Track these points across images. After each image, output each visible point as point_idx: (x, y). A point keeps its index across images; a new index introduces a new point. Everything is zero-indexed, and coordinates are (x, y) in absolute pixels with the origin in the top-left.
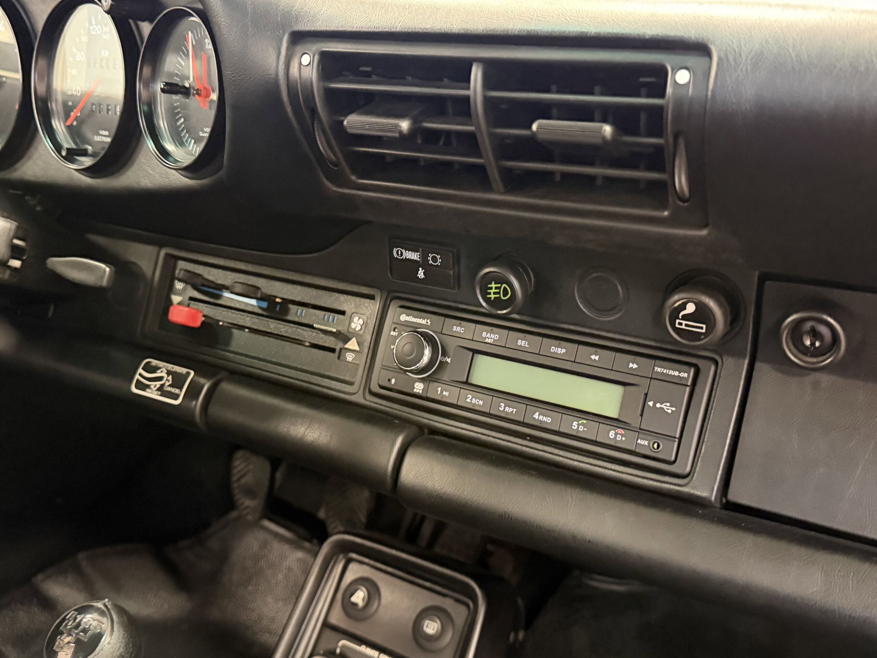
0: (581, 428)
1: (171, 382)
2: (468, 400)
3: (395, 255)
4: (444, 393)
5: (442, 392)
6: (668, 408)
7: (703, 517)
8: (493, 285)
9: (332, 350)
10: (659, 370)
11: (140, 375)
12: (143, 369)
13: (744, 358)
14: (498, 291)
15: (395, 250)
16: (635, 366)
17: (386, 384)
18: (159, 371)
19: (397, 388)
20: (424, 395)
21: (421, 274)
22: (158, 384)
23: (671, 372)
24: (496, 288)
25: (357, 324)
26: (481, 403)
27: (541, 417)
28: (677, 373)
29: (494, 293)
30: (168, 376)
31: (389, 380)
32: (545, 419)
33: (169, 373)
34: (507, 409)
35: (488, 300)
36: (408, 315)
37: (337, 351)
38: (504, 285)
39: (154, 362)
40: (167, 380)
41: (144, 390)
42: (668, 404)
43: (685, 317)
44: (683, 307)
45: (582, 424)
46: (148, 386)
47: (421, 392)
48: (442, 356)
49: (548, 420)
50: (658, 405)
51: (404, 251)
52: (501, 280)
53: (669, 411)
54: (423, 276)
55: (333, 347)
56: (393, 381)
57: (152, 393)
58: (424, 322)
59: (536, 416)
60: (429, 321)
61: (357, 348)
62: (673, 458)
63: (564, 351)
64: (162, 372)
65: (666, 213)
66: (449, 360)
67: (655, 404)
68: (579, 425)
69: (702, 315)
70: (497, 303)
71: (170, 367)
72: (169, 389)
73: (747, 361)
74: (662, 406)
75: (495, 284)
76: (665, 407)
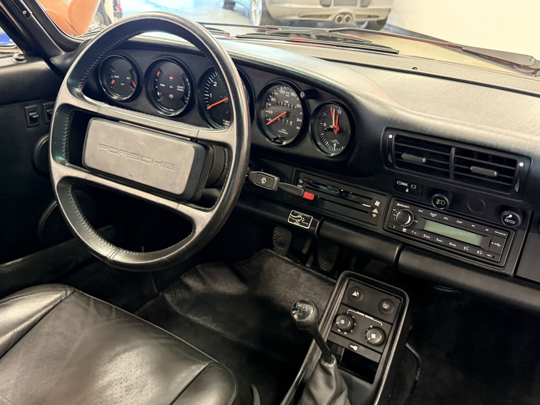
0: (467, 249)
1: (304, 220)
2: (424, 236)
3: (397, 183)
4: (415, 233)
5: (414, 232)
6: (498, 245)
7: (508, 280)
8: (439, 200)
9: (367, 212)
10: (496, 232)
11: (291, 216)
12: (291, 214)
13: (525, 230)
14: (440, 202)
15: (398, 182)
16: (488, 230)
17: (391, 227)
18: (299, 216)
19: (395, 229)
20: (407, 233)
21: (407, 190)
22: (299, 220)
23: (500, 233)
24: (439, 201)
25: (377, 204)
26: (429, 237)
27: (452, 244)
28: (502, 234)
29: (438, 203)
30: (303, 218)
31: (393, 226)
32: (454, 245)
33: (303, 216)
34: (439, 240)
35: (436, 205)
36: (400, 204)
37: (369, 212)
38: (443, 201)
39: (296, 212)
40: (302, 219)
41: (294, 222)
42: (499, 244)
43: (508, 219)
44: (508, 215)
45: (468, 248)
46: (295, 221)
47: (405, 232)
48: (414, 220)
49: (455, 245)
50: (495, 244)
51: (401, 182)
52: (441, 199)
53: (499, 246)
54: (408, 191)
55: (367, 211)
56: (394, 227)
57: (296, 224)
58: (407, 207)
59: (450, 244)
60: (409, 207)
61: (377, 212)
62: (499, 261)
63: (462, 222)
64: (300, 216)
65: (509, 194)
66: (417, 222)
67: (494, 243)
68: (466, 248)
69: (514, 218)
70: (439, 206)
71: (303, 214)
72: (304, 222)
73: (526, 232)
74: (497, 244)
75: (439, 199)
76: (497, 245)
